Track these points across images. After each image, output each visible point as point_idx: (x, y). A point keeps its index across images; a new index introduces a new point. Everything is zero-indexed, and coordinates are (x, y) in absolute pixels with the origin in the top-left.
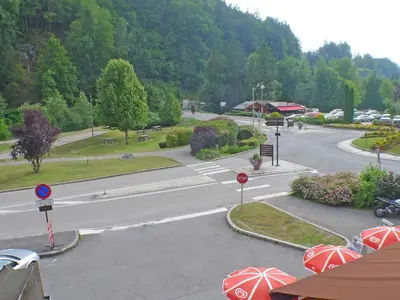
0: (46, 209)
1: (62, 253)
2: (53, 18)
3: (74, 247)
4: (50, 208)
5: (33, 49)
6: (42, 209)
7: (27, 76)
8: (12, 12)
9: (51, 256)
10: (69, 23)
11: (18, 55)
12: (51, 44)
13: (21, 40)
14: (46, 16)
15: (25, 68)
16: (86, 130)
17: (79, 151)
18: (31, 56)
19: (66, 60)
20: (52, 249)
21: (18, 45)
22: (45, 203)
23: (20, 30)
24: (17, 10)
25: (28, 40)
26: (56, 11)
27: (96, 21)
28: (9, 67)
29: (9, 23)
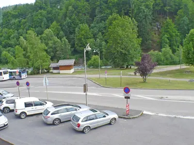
0: (127, 98)
1: (130, 118)
2: (169, 9)
3: (137, 117)
4: (129, 98)
5: (160, 25)
6: (126, 98)
7: (156, 38)
8: (149, 9)
9: (125, 118)
10: (177, 11)
11: (152, 28)
12: (167, 22)
13: (154, 21)
14: (165, 9)
15: (155, 34)
16: (178, 65)
17: (171, 75)
18: (159, 28)
19: (175, 30)
20: (127, 116)
21: (153, 24)
22: (127, 95)
23: (154, 17)
24: (152, 7)
25: (157, 21)
26: (171, 6)
27: (190, 9)
28: (148, 34)
29: (148, 14)
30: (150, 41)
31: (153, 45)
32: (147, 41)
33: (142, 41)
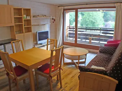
30: (109, 15)
31: (110, 18)
32: (107, 15)
33: (104, 15)
